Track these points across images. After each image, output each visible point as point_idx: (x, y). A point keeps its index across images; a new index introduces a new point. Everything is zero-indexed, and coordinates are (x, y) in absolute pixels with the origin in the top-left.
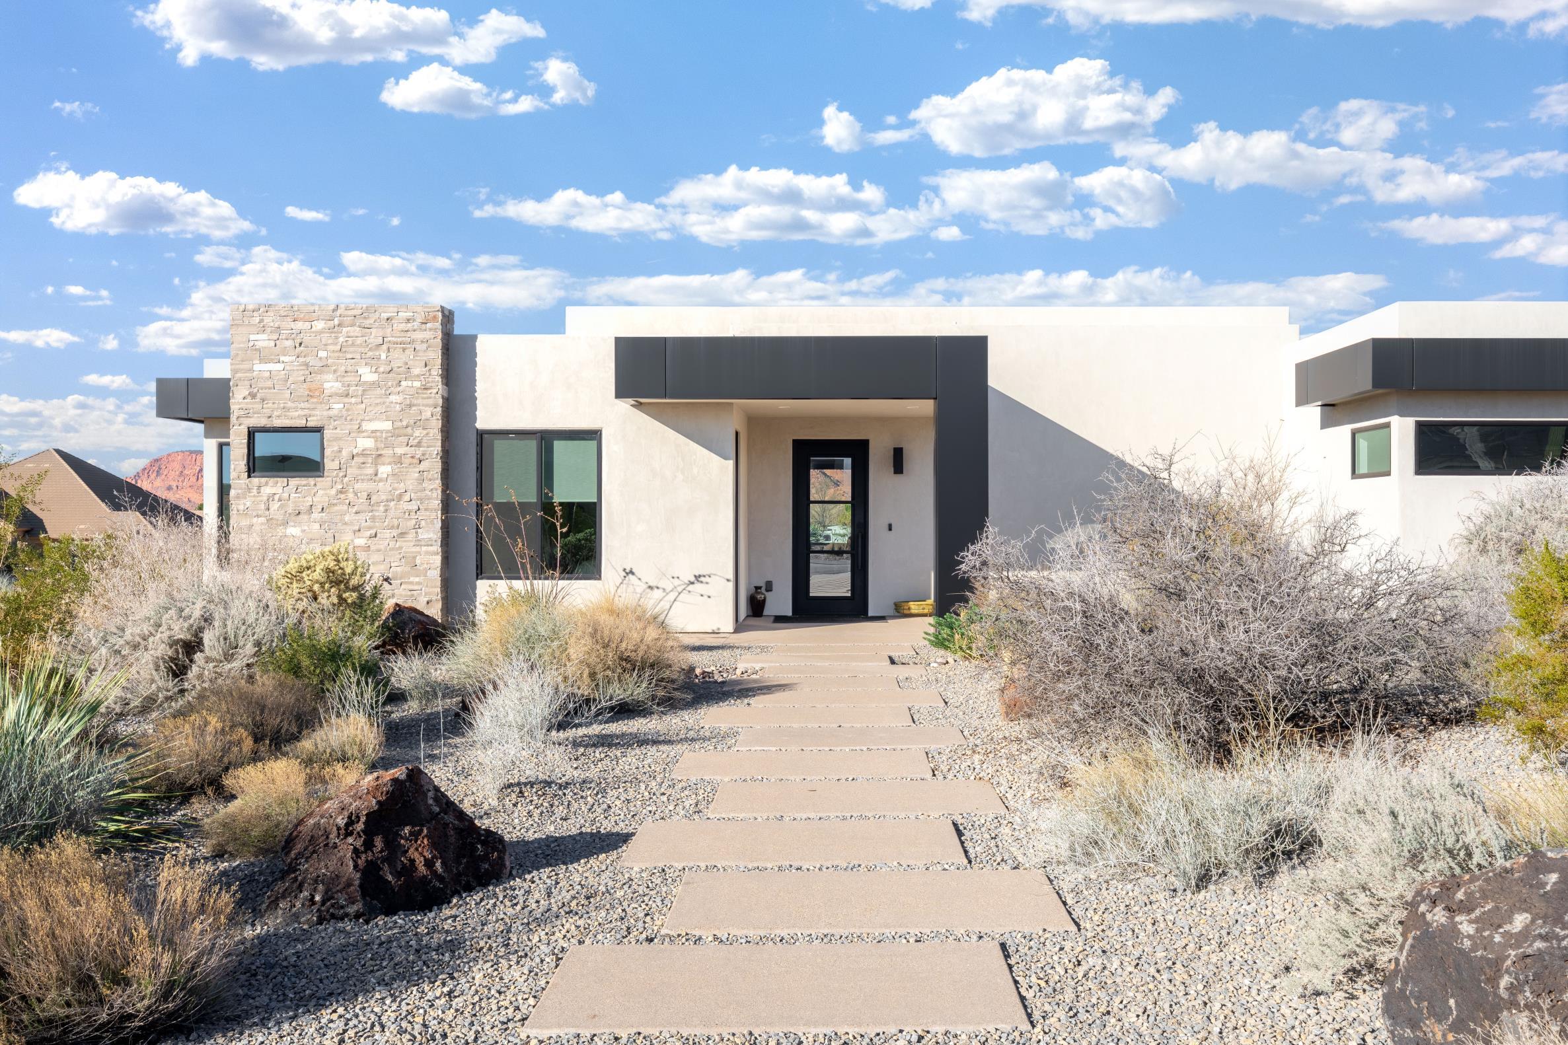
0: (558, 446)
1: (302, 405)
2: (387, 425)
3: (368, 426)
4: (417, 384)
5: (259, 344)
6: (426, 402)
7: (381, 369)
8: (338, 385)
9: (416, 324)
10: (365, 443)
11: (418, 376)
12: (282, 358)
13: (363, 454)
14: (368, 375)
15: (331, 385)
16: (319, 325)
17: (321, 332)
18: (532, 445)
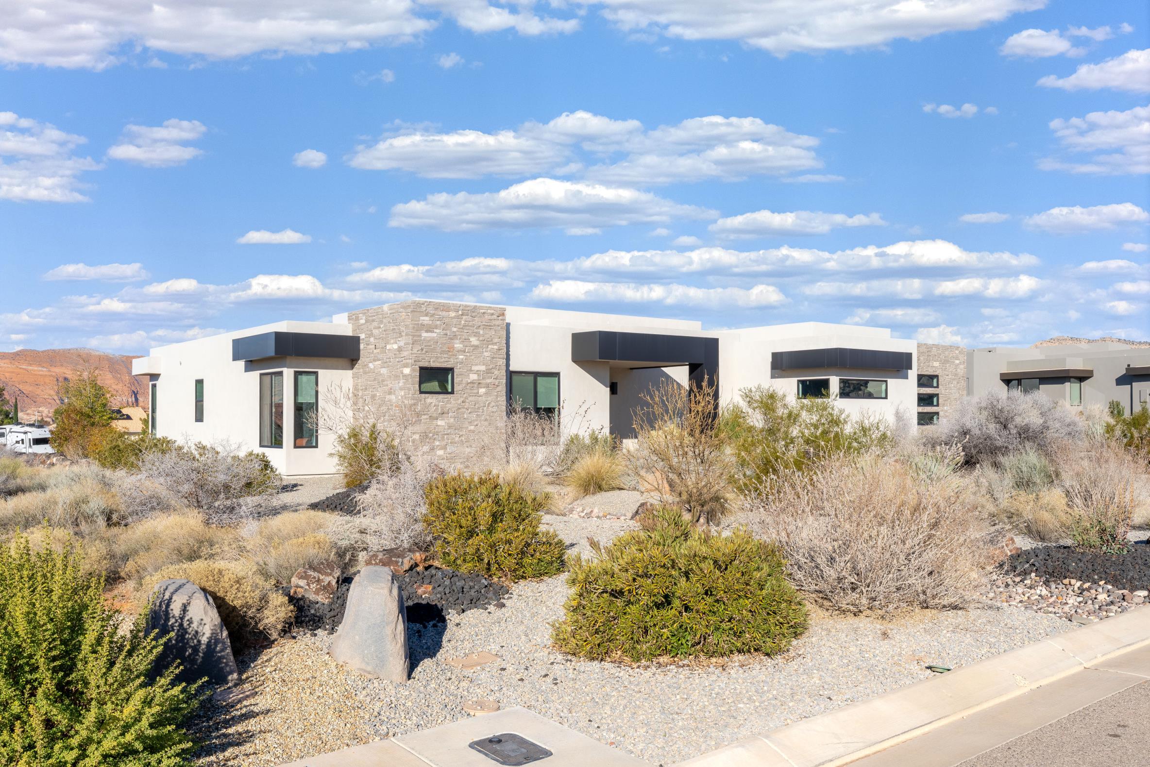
0: (539, 379)
1: (445, 356)
2: (483, 368)
3: (475, 368)
4: (496, 347)
5: (425, 322)
6: (500, 356)
7: (481, 339)
8: (461, 346)
9: (495, 317)
10: (473, 377)
11: (496, 343)
12: (435, 330)
13: (472, 383)
14: (474, 341)
15: (458, 346)
16: (453, 314)
17: (452, 318)
18: (531, 378)
